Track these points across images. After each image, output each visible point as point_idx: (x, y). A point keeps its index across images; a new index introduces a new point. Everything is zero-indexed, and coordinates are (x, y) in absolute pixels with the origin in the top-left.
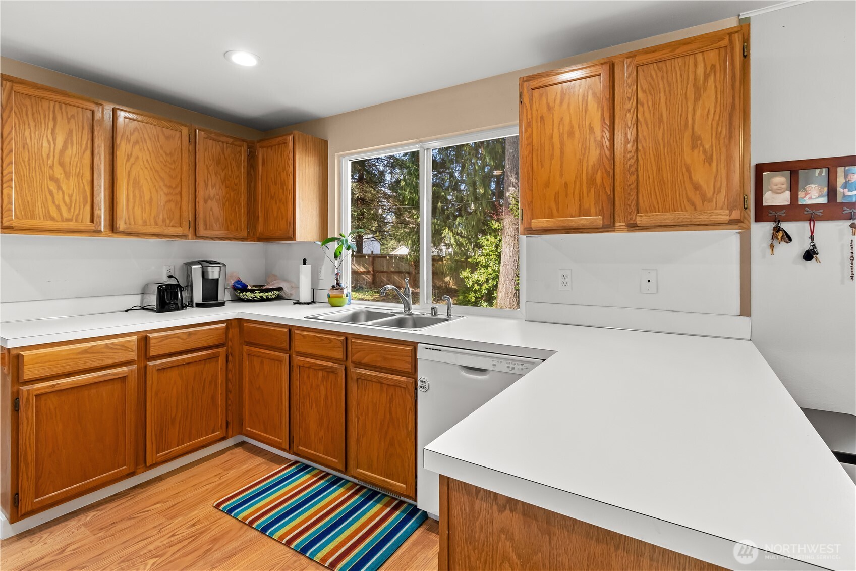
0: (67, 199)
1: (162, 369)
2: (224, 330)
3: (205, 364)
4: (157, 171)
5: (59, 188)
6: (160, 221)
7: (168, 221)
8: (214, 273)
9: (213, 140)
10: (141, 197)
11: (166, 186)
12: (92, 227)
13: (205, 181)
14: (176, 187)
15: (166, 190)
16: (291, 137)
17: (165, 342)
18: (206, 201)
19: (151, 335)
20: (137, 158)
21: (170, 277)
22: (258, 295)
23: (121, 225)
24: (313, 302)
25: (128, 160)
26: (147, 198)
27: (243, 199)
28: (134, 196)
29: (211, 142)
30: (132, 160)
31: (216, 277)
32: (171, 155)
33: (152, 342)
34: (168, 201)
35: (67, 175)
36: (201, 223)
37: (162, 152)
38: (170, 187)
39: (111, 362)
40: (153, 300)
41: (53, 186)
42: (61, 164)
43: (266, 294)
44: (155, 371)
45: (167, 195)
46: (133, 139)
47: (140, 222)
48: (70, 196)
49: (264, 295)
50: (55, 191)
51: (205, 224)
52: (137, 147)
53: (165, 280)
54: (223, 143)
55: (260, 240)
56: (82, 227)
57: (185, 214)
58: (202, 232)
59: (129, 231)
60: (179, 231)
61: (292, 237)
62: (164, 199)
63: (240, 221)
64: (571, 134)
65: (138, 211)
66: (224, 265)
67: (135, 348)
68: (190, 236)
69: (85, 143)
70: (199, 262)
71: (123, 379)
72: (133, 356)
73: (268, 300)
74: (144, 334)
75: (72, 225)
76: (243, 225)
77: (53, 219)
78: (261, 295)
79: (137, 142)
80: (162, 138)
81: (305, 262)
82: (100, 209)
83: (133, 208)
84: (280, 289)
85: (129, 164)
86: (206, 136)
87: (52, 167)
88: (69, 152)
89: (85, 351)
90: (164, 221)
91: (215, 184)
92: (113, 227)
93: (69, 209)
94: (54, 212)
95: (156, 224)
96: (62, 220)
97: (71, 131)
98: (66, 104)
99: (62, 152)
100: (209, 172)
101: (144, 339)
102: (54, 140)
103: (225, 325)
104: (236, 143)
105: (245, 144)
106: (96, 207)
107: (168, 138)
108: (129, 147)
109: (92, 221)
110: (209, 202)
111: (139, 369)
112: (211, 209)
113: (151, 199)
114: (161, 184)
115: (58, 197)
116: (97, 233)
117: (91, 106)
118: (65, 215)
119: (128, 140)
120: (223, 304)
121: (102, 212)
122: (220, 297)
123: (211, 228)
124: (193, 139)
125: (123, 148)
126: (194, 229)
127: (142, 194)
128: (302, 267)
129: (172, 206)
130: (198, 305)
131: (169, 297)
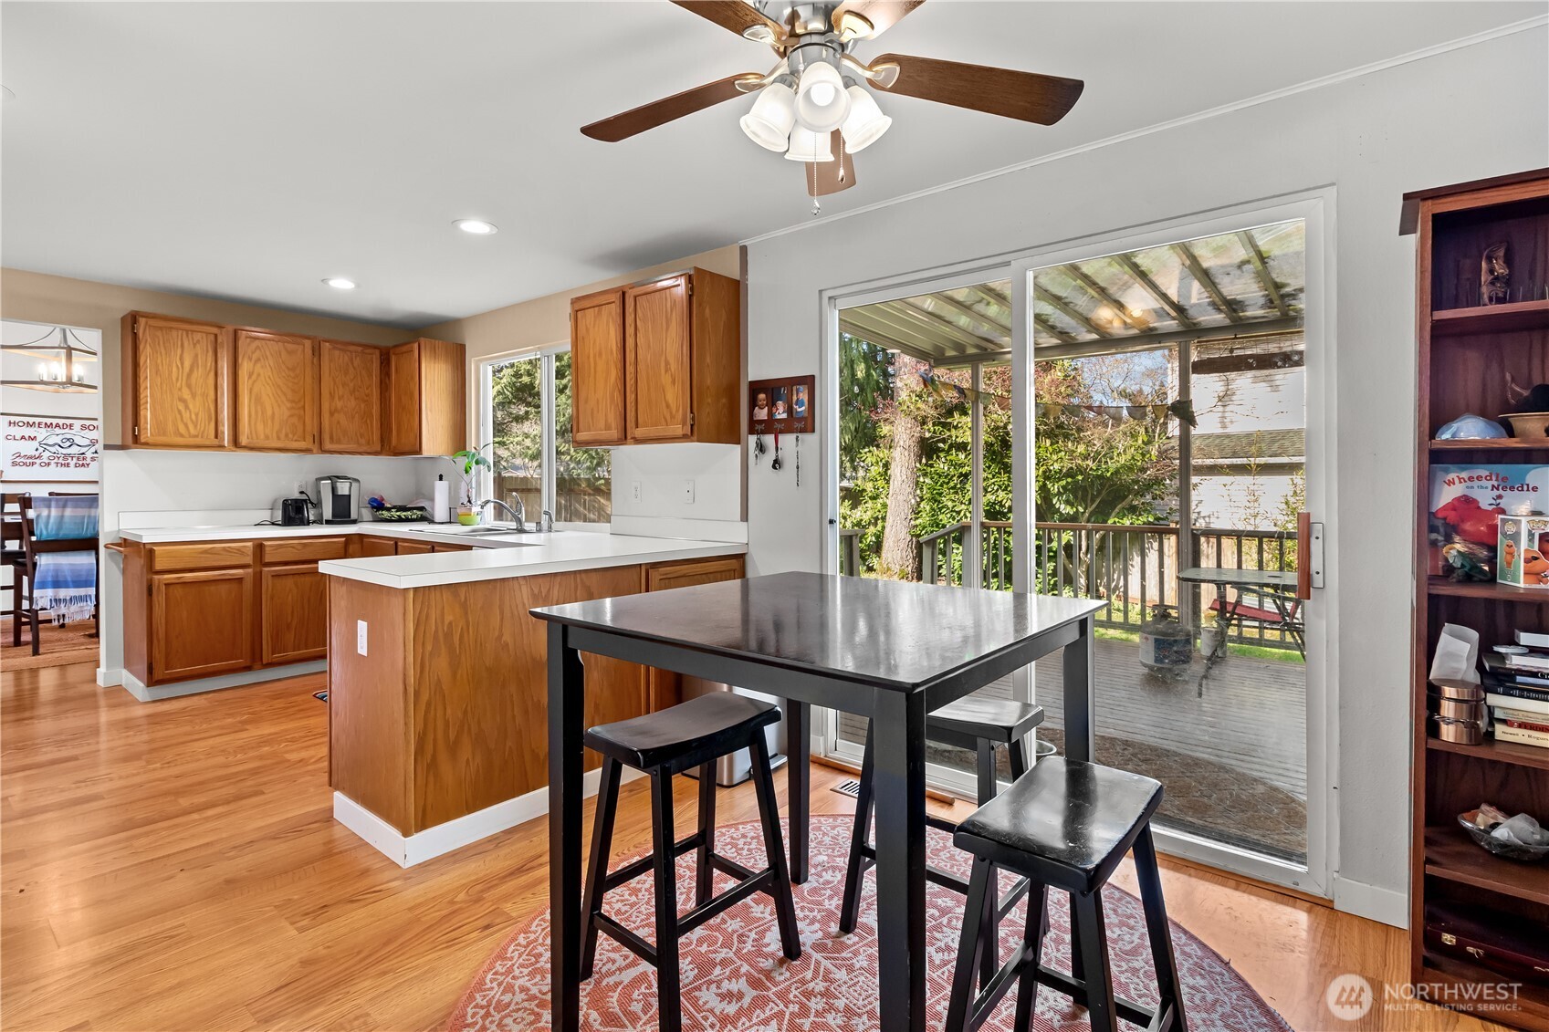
0: (193, 417)
1: (277, 576)
2: (343, 545)
4: (279, 386)
5: (187, 407)
6: (282, 436)
7: (290, 436)
8: (343, 488)
9: (340, 349)
10: (262, 413)
11: (288, 400)
12: (216, 442)
13: (330, 393)
14: (300, 401)
15: (289, 405)
16: (416, 345)
17: (280, 550)
18: (332, 414)
19: (266, 543)
20: (259, 375)
21: (302, 493)
22: (395, 514)
23: (244, 440)
24: (450, 522)
25: (250, 377)
26: (269, 412)
27: (376, 410)
28: (256, 412)
29: (337, 352)
30: (254, 377)
31: (347, 493)
32: (293, 369)
33: (267, 549)
34: (292, 416)
35: (194, 396)
36: (326, 437)
37: (284, 367)
38: (292, 401)
39: (227, 563)
40: (279, 516)
41: (181, 407)
42: (189, 386)
43: (404, 513)
44: (270, 578)
45: (288, 409)
46: (255, 357)
47: (262, 437)
48: (197, 415)
49: (403, 514)
50: (183, 410)
51: (331, 438)
52: (259, 365)
53: (296, 495)
54: (351, 352)
55: (396, 454)
56: (208, 443)
57: (309, 428)
58: (328, 446)
59: (252, 445)
60: (302, 445)
61: (419, 451)
62: (287, 413)
63: (372, 434)
65: (260, 427)
66: (357, 480)
67: (250, 553)
68: (315, 451)
69: (209, 364)
70: (329, 478)
71: (240, 581)
72: (249, 560)
73: (407, 520)
74: (259, 542)
75: (198, 441)
76: (376, 437)
77: (182, 436)
78: (398, 513)
79: (258, 360)
80: (284, 353)
81: (441, 478)
82: (224, 426)
83: (255, 424)
84: (422, 509)
85: (251, 382)
86: (331, 347)
87: (180, 389)
88: (195, 375)
90: (287, 435)
91: (343, 396)
92: (236, 443)
93: (196, 426)
94: (182, 429)
95: (279, 438)
96: (190, 437)
97: (196, 356)
98: (192, 331)
99: (189, 375)
100: (335, 383)
101: (259, 545)
102: (182, 364)
103: (344, 539)
104: (367, 351)
105: (377, 352)
106: (220, 424)
107: (290, 353)
108: (251, 364)
109: (216, 437)
110: (336, 415)
111: (254, 573)
112: (338, 422)
113: (273, 413)
114: (284, 399)
115: (186, 415)
116: (221, 447)
117: (215, 330)
118: (192, 431)
119: (250, 359)
120: (354, 522)
121: (226, 429)
122: (354, 515)
123: (339, 442)
124: (317, 351)
125: (245, 367)
126: (319, 443)
127: (264, 412)
128: (438, 483)
129: (295, 420)
130: (328, 522)
131: (294, 512)
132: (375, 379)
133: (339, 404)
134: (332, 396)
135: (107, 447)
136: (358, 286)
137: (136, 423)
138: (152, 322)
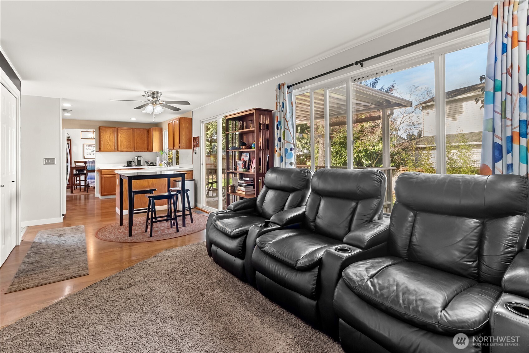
4: (126, 139)
5: (109, 144)
7: (128, 148)
8: (139, 159)
9: (138, 130)
11: (128, 141)
12: (114, 150)
14: (130, 141)
16: (151, 129)
18: (137, 143)
20: (122, 136)
22: (150, 164)
23: (119, 150)
25: (120, 137)
26: (124, 144)
27: (146, 143)
31: (140, 160)
32: (129, 135)
34: (129, 144)
35: (110, 142)
36: (136, 148)
37: (127, 135)
40: (126, 164)
41: (108, 144)
42: (109, 140)
47: (123, 149)
48: (111, 145)
49: (152, 164)
51: (137, 148)
53: (131, 160)
55: (149, 151)
56: (113, 150)
57: (132, 147)
58: (136, 150)
59: (121, 150)
60: (131, 150)
61: (152, 151)
63: (145, 147)
65: (122, 147)
66: (143, 157)
68: (133, 151)
69: (113, 135)
70: (137, 157)
73: (153, 165)
75: (111, 150)
77: (108, 149)
79: (122, 134)
81: (158, 156)
84: (155, 163)
86: (136, 130)
88: (110, 137)
89: (111, 171)
92: (118, 150)
95: (126, 149)
97: (111, 134)
98: (110, 129)
99: (109, 137)
100: (137, 137)
102: (108, 135)
104: (144, 130)
105: (146, 130)
107: (128, 132)
112: (138, 145)
115: (109, 145)
116: (115, 151)
117: (114, 128)
118: (110, 148)
119: (120, 133)
120: (142, 166)
121: (116, 147)
123: (138, 149)
124: (133, 131)
125: (120, 135)
126: (134, 149)
127: (123, 143)
128: (157, 157)
129: (129, 145)
130: (137, 166)
131: (129, 164)
132: (146, 136)
133: (138, 141)
134: (137, 140)
135: (96, 152)
137: (100, 147)
138: (103, 128)
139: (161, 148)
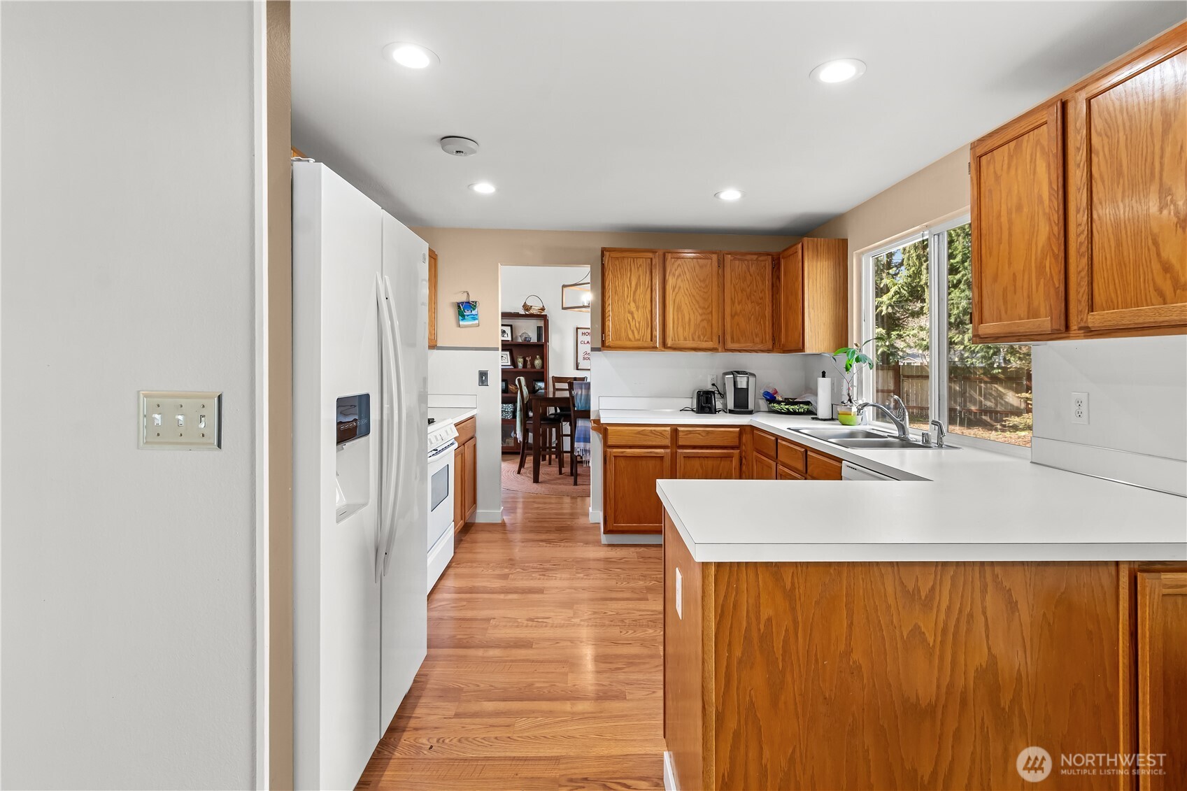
0: (637, 325)
1: (687, 457)
2: (737, 435)
3: (721, 461)
4: (694, 296)
5: (633, 318)
6: (696, 338)
7: (702, 337)
8: (742, 382)
9: (739, 260)
10: (682, 319)
11: (700, 307)
12: (651, 344)
13: (731, 299)
14: (708, 307)
15: (700, 311)
16: (800, 246)
17: (690, 436)
18: (732, 317)
19: (680, 429)
20: (680, 288)
21: (713, 385)
22: (784, 407)
23: (669, 342)
24: (832, 419)
25: (674, 291)
26: (687, 318)
28: (678, 319)
29: (737, 262)
30: (676, 290)
31: (744, 386)
32: (704, 281)
33: (680, 434)
34: (702, 320)
35: (637, 308)
36: (728, 337)
37: (697, 280)
38: (704, 308)
39: (654, 444)
41: (630, 318)
42: (634, 301)
43: (792, 407)
44: (682, 457)
45: (701, 315)
46: (677, 273)
47: (682, 338)
48: (639, 323)
49: (791, 408)
50: (631, 320)
51: (733, 338)
52: (680, 280)
53: (709, 387)
54: (748, 261)
55: (785, 351)
56: (646, 345)
57: (715, 330)
58: (730, 345)
59: (675, 346)
60: (710, 345)
61: (802, 349)
62: (699, 318)
63: (765, 333)
64: (1019, 208)
65: (680, 330)
66: (753, 375)
67: (669, 436)
68: (720, 349)
69: (647, 283)
70: (732, 373)
71: (661, 458)
72: (667, 442)
73: (795, 413)
74: (675, 427)
75: (640, 344)
76: (768, 337)
77: (630, 340)
78: (787, 407)
80: (697, 268)
81: (824, 376)
82: (656, 331)
83: (677, 328)
84: (808, 403)
85: (674, 293)
86: (732, 258)
87: (629, 304)
88: (638, 292)
89: (639, 433)
90: (699, 337)
91: (741, 300)
92: (665, 345)
93: (639, 332)
94: (631, 336)
95: (693, 340)
96: (635, 340)
97: (639, 276)
98: (637, 258)
99: (635, 292)
100: (735, 290)
101: (675, 430)
102: (631, 284)
103: (738, 429)
104: (761, 258)
105: (770, 257)
106: (654, 330)
107: (701, 267)
108: (674, 280)
109: (652, 340)
110: (736, 317)
111: (672, 454)
112: (738, 324)
113: (690, 319)
114: (697, 306)
115: (633, 324)
116: (654, 348)
117: (650, 255)
118: (637, 336)
119: (674, 275)
120: (751, 413)
121: (658, 333)
122: (751, 406)
123: (738, 341)
124: (721, 264)
125: (671, 281)
126: (722, 342)
127: (683, 316)
128: (821, 380)
129: (705, 323)
130: (731, 412)
131: (705, 402)
132: (768, 283)
133: (738, 308)
134: (733, 303)
135: (593, 349)
136: (744, 195)
137: (603, 332)
138: (614, 255)
139: (841, 338)
